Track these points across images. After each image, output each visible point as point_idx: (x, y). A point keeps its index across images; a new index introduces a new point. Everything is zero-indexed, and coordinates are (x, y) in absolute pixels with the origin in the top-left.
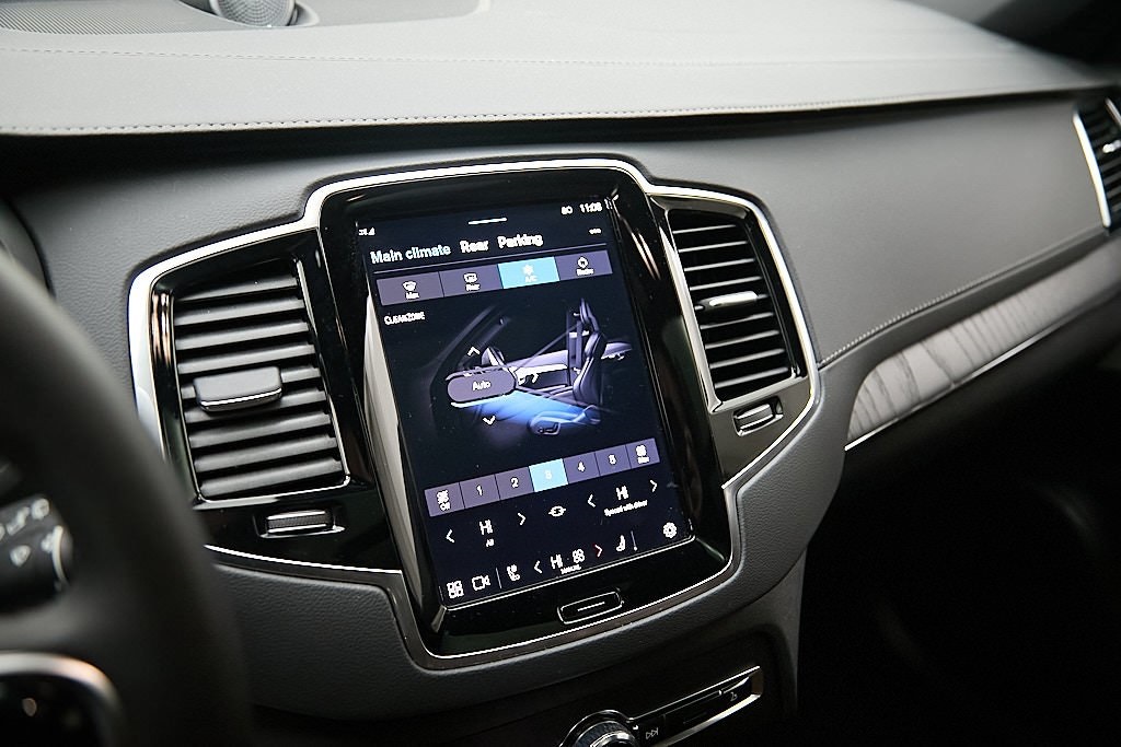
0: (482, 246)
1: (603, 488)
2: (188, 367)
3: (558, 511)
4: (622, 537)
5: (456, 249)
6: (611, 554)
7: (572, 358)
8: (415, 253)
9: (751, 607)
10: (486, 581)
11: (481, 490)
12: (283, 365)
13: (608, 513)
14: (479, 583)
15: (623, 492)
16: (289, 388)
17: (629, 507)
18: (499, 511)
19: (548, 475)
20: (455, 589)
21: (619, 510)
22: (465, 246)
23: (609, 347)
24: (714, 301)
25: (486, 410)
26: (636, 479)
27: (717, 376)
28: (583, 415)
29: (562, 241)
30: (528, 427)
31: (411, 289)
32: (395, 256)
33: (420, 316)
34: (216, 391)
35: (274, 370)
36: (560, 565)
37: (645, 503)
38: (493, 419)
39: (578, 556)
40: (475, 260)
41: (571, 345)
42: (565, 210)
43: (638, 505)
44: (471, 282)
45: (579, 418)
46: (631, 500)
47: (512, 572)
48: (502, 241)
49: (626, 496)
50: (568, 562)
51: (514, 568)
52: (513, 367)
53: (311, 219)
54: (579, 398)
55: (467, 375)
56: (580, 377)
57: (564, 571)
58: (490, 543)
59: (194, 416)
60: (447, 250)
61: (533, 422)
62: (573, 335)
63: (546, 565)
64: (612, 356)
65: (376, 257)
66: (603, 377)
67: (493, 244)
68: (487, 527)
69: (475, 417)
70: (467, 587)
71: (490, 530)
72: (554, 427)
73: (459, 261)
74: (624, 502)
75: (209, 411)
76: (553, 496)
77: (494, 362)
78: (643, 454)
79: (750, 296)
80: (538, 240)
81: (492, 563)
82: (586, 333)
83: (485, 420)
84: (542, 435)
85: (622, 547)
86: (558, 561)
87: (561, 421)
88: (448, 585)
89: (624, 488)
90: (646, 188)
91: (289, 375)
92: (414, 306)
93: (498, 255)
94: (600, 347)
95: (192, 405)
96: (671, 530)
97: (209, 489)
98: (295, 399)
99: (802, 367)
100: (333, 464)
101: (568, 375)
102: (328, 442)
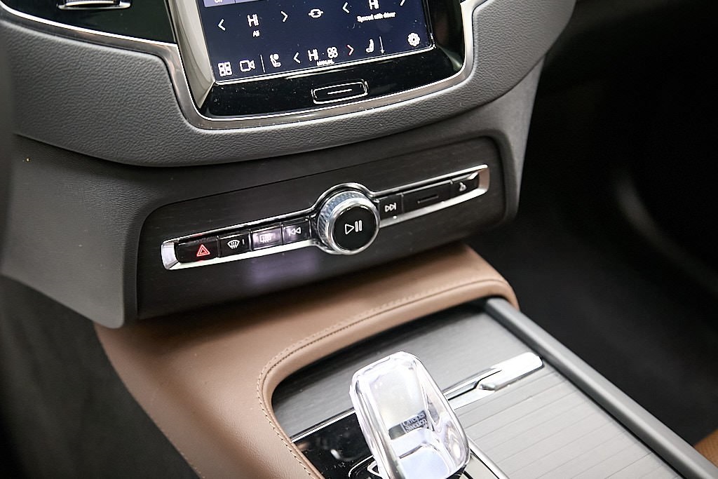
3: (316, 13)
4: (371, 41)
6: (361, 53)
10: (251, 65)
13: (360, 19)
14: (245, 66)
15: (375, 4)
17: (379, 16)
18: (267, 9)
20: (226, 69)
21: (370, 18)
36: (316, 58)
37: (393, 15)
39: (333, 52)
43: (387, 15)
46: (381, 11)
47: (274, 59)
49: (377, 7)
50: (323, 56)
51: (276, 57)
57: (319, 64)
58: (257, 34)
63: (304, 57)
68: (254, 20)
70: (235, 68)
71: (256, 23)
74: (375, 12)
81: (259, 51)
85: (371, 49)
86: (315, 54)
88: (219, 65)
96: (414, 39)
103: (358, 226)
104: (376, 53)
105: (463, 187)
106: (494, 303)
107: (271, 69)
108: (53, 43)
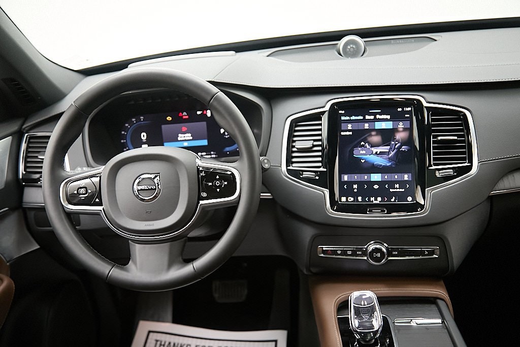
0: (372, 117)
1: (392, 184)
2: (295, 139)
3: (376, 187)
4: (394, 197)
5: (364, 117)
6: (389, 200)
7: (391, 148)
8: (353, 118)
10: (352, 199)
11: (356, 177)
12: (315, 140)
13: (391, 190)
16: (314, 146)
17: (398, 190)
18: (360, 184)
19: (376, 177)
20: (344, 199)
21: (395, 190)
22: (367, 117)
23: (403, 147)
24: (440, 138)
25: (363, 158)
26: (402, 183)
27: (435, 159)
28: (390, 164)
29: (396, 117)
30: (373, 164)
31: (350, 127)
32: (348, 118)
33: (351, 133)
34: (299, 145)
35: (313, 141)
36: (374, 200)
37: (403, 190)
38: (364, 160)
39: (379, 199)
40: (368, 121)
41: (391, 145)
42: (400, 109)
43: (401, 190)
44: (366, 126)
45: (388, 164)
47: (360, 199)
48: (378, 116)
50: (376, 200)
52: (372, 149)
53: (327, 108)
54: (390, 159)
55: (360, 149)
56: (392, 153)
58: (355, 190)
59: (294, 149)
60: (362, 118)
61: (375, 163)
62: (393, 143)
63: (369, 199)
64: (403, 150)
65: (343, 118)
66: (399, 155)
67: (375, 117)
68: (355, 186)
69: (360, 159)
70: (347, 199)
71: (356, 188)
72: (381, 165)
73: (365, 121)
74: (397, 188)
75: (297, 148)
76: (376, 183)
77: (368, 147)
78: (406, 177)
79: (456, 138)
80: (388, 117)
81: (355, 196)
82: (397, 143)
83: (362, 160)
84: (377, 167)
85: (393, 200)
86: (372, 199)
87: (383, 164)
88: (342, 197)
89: (398, 185)
90: (425, 104)
91: (315, 143)
92: (349, 131)
93: (376, 120)
94: (400, 147)
95: (294, 147)
96: (410, 199)
97: (294, 165)
98: (315, 149)
99: (471, 161)
100: (320, 164)
101: (389, 153)
102: (320, 159)
103: (379, 255)
104: (395, 201)
105: (426, 253)
106: (439, 301)
107: (358, 201)
108: (296, 185)
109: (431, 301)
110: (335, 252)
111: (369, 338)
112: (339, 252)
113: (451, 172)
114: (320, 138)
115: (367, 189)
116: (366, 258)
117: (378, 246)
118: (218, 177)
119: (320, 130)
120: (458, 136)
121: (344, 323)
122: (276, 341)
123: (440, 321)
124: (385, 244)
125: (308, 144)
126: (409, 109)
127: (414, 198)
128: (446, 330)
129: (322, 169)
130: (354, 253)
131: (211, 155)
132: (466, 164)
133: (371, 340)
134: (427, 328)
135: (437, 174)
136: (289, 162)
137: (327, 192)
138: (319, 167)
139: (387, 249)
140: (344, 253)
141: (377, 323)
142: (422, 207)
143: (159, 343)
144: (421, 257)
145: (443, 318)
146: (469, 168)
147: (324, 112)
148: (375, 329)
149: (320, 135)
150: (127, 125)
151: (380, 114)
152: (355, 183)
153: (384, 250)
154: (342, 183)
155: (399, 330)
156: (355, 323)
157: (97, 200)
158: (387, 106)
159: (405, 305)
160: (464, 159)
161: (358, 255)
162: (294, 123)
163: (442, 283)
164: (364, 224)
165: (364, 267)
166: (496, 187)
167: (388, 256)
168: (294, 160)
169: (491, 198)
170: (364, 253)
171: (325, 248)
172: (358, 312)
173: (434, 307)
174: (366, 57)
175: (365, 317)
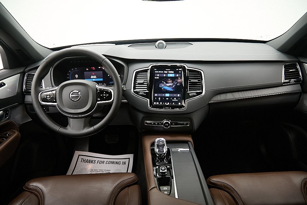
0: (167, 72)
1: (173, 98)
2: (137, 79)
3: (167, 99)
5: (164, 72)
6: (172, 104)
8: (160, 72)
9: (189, 114)
10: (158, 103)
11: (160, 95)
12: (145, 80)
13: (173, 100)
15: (175, 98)
17: (175, 100)
18: (161, 97)
19: (167, 95)
20: (155, 103)
22: (165, 72)
24: (191, 81)
26: (177, 98)
27: (189, 89)
28: (173, 90)
29: (176, 72)
30: (167, 90)
31: (158, 75)
32: (158, 72)
33: (159, 78)
39: (168, 103)
40: (165, 73)
41: (174, 83)
42: (177, 69)
43: (176, 100)
44: (165, 75)
47: (161, 103)
48: (169, 72)
50: (167, 104)
52: (167, 84)
53: (150, 68)
54: (173, 88)
55: (162, 84)
58: (159, 100)
59: (137, 83)
60: (163, 72)
63: (164, 103)
65: (156, 72)
66: (176, 87)
67: (168, 72)
68: (160, 98)
69: (162, 88)
70: (156, 103)
72: (169, 91)
73: (164, 73)
76: (167, 97)
77: (165, 83)
78: (179, 95)
79: (197, 81)
80: (173, 72)
82: (176, 82)
85: (173, 104)
86: (166, 103)
90: (187, 68)
91: (145, 81)
92: (158, 77)
93: (168, 73)
94: (177, 84)
95: (137, 82)
96: (180, 104)
97: (136, 89)
98: (145, 83)
99: (202, 90)
100: (146, 89)
101: (172, 86)
102: (146, 87)
103: (167, 125)
105: (185, 124)
106: (189, 142)
108: (137, 97)
109: (186, 142)
110: (151, 123)
111: (162, 156)
112: (153, 123)
113: (195, 94)
114: (146, 79)
115: (164, 100)
116: (162, 126)
117: (167, 121)
118: (104, 93)
119: (147, 76)
120: (198, 80)
121: (153, 150)
122: (129, 158)
123: (189, 149)
124: (170, 121)
125: (142, 82)
126: (181, 69)
127: (181, 103)
128: (190, 153)
129: (147, 91)
130: (158, 124)
131: (104, 84)
132: (201, 91)
133: (163, 156)
134: (184, 152)
135: (190, 94)
136: (134, 88)
137: (148, 100)
138: (146, 90)
139: (170, 122)
140: (154, 124)
141: (165, 150)
142: (184, 107)
143: (83, 160)
144: (183, 126)
145: (190, 148)
146: (201, 93)
147: (148, 69)
148: (164, 152)
149: (147, 78)
150: (70, 71)
151: (170, 71)
152: (159, 97)
153: (170, 123)
154: (154, 97)
155: (173, 153)
156: (157, 150)
157: (54, 100)
158: (173, 68)
159: (176, 144)
160: (200, 89)
161: (160, 125)
162: (137, 73)
163: (191, 135)
164: (162, 113)
165: (162, 129)
166: (211, 100)
167: (171, 125)
168: (136, 87)
169: (209, 104)
170: (162, 124)
171: (148, 122)
172: (158, 146)
173: (187, 145)
174: (166, 49)
175: (161, 148)
